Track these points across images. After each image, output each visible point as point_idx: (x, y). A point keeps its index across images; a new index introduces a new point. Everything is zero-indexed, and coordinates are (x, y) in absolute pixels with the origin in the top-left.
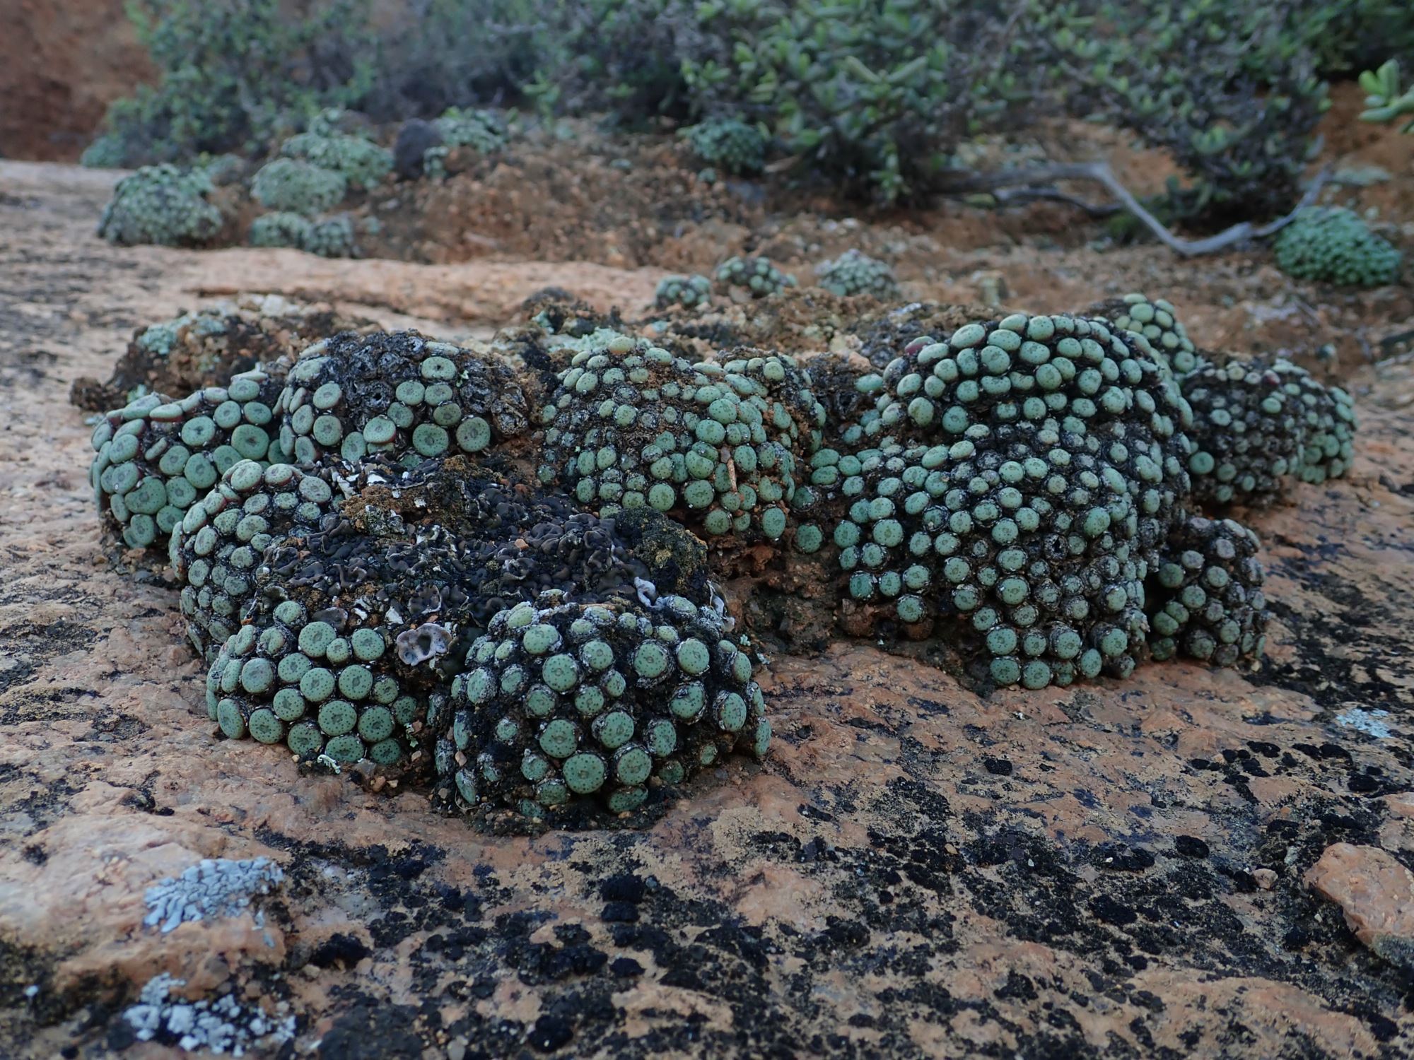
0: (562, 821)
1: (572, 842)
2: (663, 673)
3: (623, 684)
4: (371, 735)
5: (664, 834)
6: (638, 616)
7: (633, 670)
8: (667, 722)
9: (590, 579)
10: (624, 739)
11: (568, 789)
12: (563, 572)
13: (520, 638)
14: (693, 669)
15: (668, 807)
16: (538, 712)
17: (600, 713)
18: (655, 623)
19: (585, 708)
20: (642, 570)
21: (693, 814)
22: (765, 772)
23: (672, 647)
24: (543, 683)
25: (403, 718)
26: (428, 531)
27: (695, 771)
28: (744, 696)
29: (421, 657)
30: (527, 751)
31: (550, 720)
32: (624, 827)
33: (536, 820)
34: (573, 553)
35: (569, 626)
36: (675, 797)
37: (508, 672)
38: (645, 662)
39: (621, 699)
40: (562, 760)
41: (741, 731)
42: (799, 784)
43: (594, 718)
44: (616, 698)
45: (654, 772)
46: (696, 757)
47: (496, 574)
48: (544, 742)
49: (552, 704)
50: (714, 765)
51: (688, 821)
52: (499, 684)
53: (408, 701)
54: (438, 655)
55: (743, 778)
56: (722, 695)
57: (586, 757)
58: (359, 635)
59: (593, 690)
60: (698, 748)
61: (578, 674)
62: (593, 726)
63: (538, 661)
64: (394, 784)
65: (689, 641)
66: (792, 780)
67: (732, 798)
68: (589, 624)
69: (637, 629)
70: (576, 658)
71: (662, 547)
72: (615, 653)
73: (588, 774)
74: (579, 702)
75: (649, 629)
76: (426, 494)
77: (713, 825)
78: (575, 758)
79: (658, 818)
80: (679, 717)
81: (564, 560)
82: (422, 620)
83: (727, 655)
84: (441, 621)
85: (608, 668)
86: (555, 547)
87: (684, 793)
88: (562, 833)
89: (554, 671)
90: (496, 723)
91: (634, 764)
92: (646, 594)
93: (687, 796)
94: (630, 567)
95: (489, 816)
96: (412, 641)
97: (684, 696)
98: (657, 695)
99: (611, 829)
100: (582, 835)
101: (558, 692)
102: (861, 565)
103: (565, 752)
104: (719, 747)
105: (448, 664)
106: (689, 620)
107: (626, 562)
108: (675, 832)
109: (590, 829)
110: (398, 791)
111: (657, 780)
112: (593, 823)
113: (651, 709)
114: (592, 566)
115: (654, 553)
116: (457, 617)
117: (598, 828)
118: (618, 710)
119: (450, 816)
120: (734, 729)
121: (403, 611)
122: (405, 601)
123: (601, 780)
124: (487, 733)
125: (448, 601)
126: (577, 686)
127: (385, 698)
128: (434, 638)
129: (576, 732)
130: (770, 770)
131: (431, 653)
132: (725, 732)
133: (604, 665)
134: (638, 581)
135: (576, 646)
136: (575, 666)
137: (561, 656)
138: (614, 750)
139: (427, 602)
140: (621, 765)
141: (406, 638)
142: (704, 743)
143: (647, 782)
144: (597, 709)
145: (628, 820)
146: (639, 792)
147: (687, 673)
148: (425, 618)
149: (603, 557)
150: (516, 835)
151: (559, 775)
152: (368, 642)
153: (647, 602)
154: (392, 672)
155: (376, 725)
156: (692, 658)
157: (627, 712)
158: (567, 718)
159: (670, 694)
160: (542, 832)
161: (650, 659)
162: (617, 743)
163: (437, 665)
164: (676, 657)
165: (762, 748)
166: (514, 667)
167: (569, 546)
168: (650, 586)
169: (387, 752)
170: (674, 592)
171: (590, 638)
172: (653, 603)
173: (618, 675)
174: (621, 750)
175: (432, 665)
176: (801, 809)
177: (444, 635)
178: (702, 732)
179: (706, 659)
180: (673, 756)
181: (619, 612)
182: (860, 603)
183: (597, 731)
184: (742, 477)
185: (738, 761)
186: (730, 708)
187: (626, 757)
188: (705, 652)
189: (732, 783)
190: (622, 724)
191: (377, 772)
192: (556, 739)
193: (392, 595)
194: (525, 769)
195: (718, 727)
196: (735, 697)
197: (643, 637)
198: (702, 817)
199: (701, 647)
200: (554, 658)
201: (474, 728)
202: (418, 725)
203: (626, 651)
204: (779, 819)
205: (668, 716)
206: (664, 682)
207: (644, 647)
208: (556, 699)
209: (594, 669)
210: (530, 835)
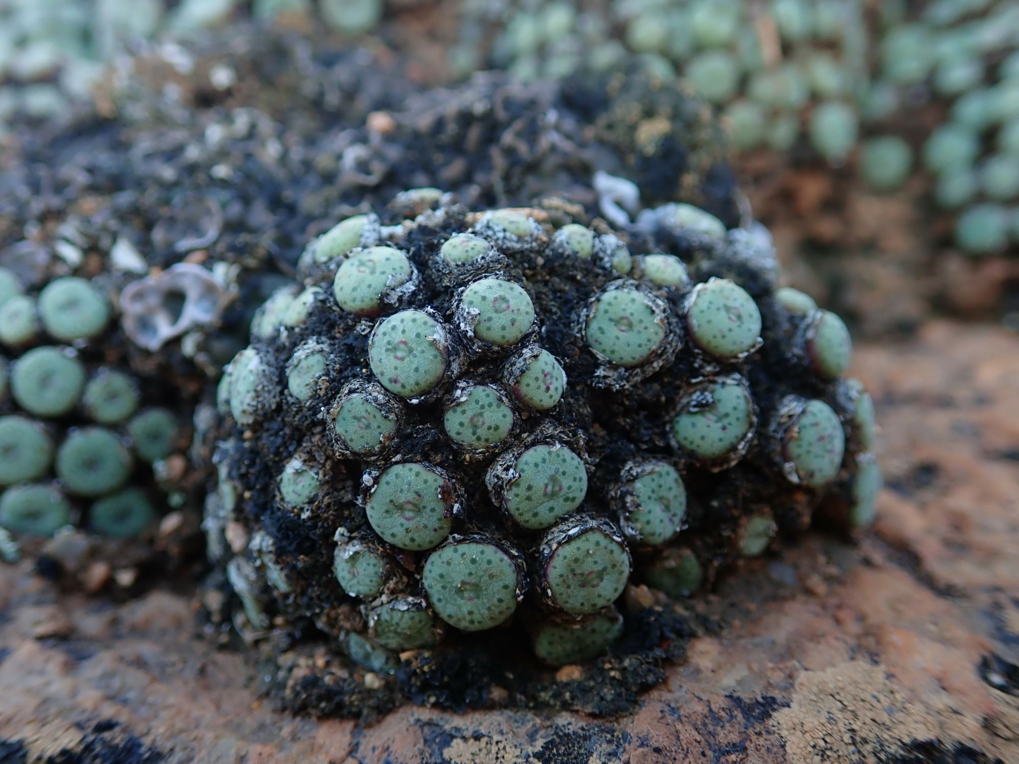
0: (426, 687)
1: (446, 739)
2: (655, 355)
3: (560, 379)
4: (85, 483)
5: (659, 737)
6: (598, 234)
7: (586, 349)
8: (663, 467)
9: (506, 178)
10: (561, 507)
11: (436, 619)
12: (456, 168)
13: (328, 280)
14: (725, 346)
15: (670, 662)
16: (357, 446)
17: (505, 447)
18: (638, 248)
19: (466, 437)
20: (609, 160)
21: (729, 681)
22: (867, 562)
23: (675, 298)
24: (370, 377)
25: (149, 450)
26: (228, 119)
27: (727, 571)
28: (838, 409)
29: (165, 329)
30: (340, 532)
31: (387, 465)
32: (566, 706)
33: (371, 680)
34: (474, 134)
35: (434, 248)
36: (686, 635)
37: (300, 354)
38: (612, 331)
39: (556, 414)
40: (420, 556)
41: (828, 485)
42: (946, 591)
43: (490, 459)
44: (546, 413)
45: (636, 578)
46: (732, 543)
47: (329, 178)
48: (374, 513)
49: (388, 427)
50: (769, 554)
51: (719, 703)
52: (283, 382)
53: (156, 418)
54: (198, 327)
55: (829, 579)
56: (790, 406)
57: (472, 550)
58: (57, 292)
59: (486, 394)
60: (734, 523)
61: (448, 355)
62: (490, 479)
63: (362, 327)
64: (126, 578)
65: (714, 283)
66: (928, 581)
67: (816, 637)
68: (480, 244)
69: (596, 259)
70: (448, 319)
71: (649, 113)
72: (542, 310)
73: (477, 588)
74: (453, 422)
75: (622, 259)
76: (235, 63)
77: (781, 717)
78: (447, 553)
79: (646, 688)
80: (692, 454)
81: (456, 147)
82: (172, 259)
83: (795, 319)
84: (208, 263)
85: (524, 341)
86: (439, 125)
87: (704, 621)
88: (425, 714)
89: (392, 348)
90: (280, 470)
91: (588, 566)
92: (619, 204)
93: (713, 630)
94: (588, 155)
95: (286, 660)
96: (153, 300)
97: (704, 407)
98: (643, 405)
99: (539, 707)
100: (467, 722)
101: (401, 399)
102: (981, 198)
103: (424, 538)
104: (779, 519)
105: (219, 346)
106: (708, 250)
107: (582, 145)
108: (688, 733)
109: (491, 707)
110: (138, 591)
111: (643, 595)
112: (497, 693)
113: (627, 435)
114: (510, 152)
115: (633, 128)
116: (238, 252)
117: (509, 704)
118: (547, 441)
119: (223, 648)
120: (819, 480)
121: (144, 247)
122: (149, 226)
123: (509, 605)
124: (265, 489)
125: (233, 227)
126: (446, 385)
127: (110, 412)
128: (192, 293)
129: (446, 494)
130: (878, 557)
131: (185, 322)
132: (798, 488)
133: (513, 334)
134: (604, 182)
135: (449, 292)
136: (439, 334)
137: (408, 314)
138: (538, 534)
139: (193, 228)
140: (556, 571)
141: (139, 296)
142: (748, 512)
143: (622, 602)
144: (495, 437)
145: (582, 690)
146: (601, 625)
147: (711, 356)
148: (180, 257)
149: (532, 133)
150: (324, 717)
151: (415, 587)
152: (71, 304)
153: (620, 217)
154: (123, 364)
155: (91, 463)
156: (722, 320)
157: (572, 446)
158: (425, 458)
159: (671, 403)
160: (384, 709)
161: (624, 322)
162: (545, 516)
163: (202, 347)
164: (684, 318)
165: (864, 514)
166: (312, 344)
167: (466, 118)
168: (627, 190)
169: (123, 516)
170: (678, 200)
171: (479, 271)
172: (633, 219)
173: (547, 358)
174: (557, 535)
175: (189, 347)
176: (984, 667)
177: (209, 290)
178: (745, 488)
179: (754, 325)
180: (678, 540)
181: (557, 225)
182: (977, 258)
183: (499, 489)
184: (787, 49)
185: (815, 543)
186: (810, 435)
187: (568, 551)
188: (750, 308)
189: (809, 592)
190: (557, 472)
191: (94, 554)
192: (400, 508)
193: (124, 216)
194: (341, 570)
195: (781, 476)
196: (818, 408)
197: (609, 276)
198: (752, 692)
199: (740, 298)
200: (395, 319)
201: (243, 477)
202: (178, 464)
203: (568, 306)
204: (941, 701)
205: (666, 453)
206: (656, 377)
207: (609, 295)
208: (397, 416)
209: (488, 345)
210: (357, 716)
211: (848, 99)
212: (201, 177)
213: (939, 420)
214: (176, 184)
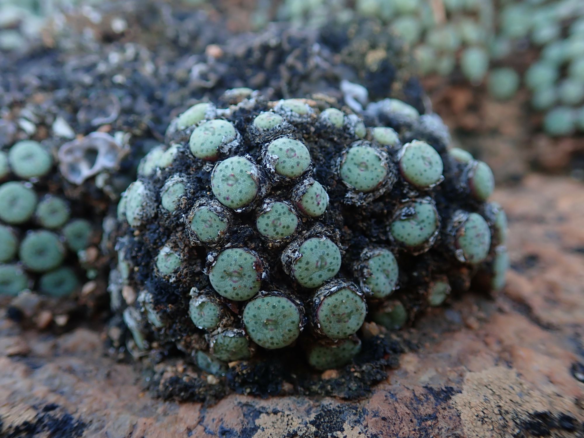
0: (244, 383)
1: (258, 413)
2: (381, 185)
3: (325, 199)
4: (37, 264)
5: (385, 411)
6: (346, 115)
7: (340, 181)
8: (386, 252)
9: (289, 84)
10: (326, 275)
11: (251, 342)
12: (259, 78)
13: (186, 140)
14: (422, 180)
15: (389, 367)
16: (204, 238)
17: (293, 239)
18: (369, 123)
19: (270, 233)
20: (350, 74)
21: (425, 378)
22: (501, 311)
23: (392, 152)
24: (212, 197)
25: (75, 244)
26: (122, 50)
27: (421, 314)
28: (486, 219)
29: (86, 171)
30: (193, 290)
31: (222, 249)
32: (328, 394)
33: (211, 379)
34: (270, 58)
35: (250, 121)
36: (398, 351)
37: (169, 183)
38: (356, 171)
39: (322, 220)
40: (242, 304)
41: (480, 264)
42: (548, 327)
43: (284, 246)
44: (316, 219)
45: (369, 319)
46: (424, 298)
47: (183, 83)
48: (214, 278)
49: (223, 226)
50: (445, 305)
51: (420, 391)
52: (158, 200)
53: (80, 225)
54: (106, 170)
55: (480, 320)
56: (460, 216)
57: (273, 300)
58: (21, 149)
59: (282, 207)
60: (426, 286)
61: (259, 183)
62: (284, 258)
63: (207, 167)
64: (61, 320)
65: (415, 143)
66: (537, 321)
67: (474, 353)
68: (278, 118)
69: (345, 128)
70: (259, 162)
71: (373, 47)
72: (314, 158)
73: (276, 323)
74: (262, 224)
75: (361, 129)
76: (126, 17)
77: (457, 399)
78: (258, 302)
79: (376, 383)
80: (402, 244)
81: (260, 66)
82: (89, 129)
83: (461, 166)
84: (112, 132)
85: (304, 175)
86: (249, 52)
87: (408, 343)
88: (244, 399)
89: (226, 179)
90: (157, 253)
91: (342, 310)
92: (356, 99)
93: (414, 349)
94: (338, 71)
95: (159, 368)
96: (79, 154)
97: (409, 216)
98: (373, 215)
99: (312, 395)
100: (269, 404)
101: (231, 210)
102: (559, 102)
103: (244, 293)
104: (452, 284)
105: (118, 182)
106: (409, 126)
107: (334, 65)
108: (402, 409)
109: (283, 394)
110: (69, 328)
111: (373, 328)
112: (287, 387)
113: (364, 233)
114: (291, 68)
115: (363, 55)
116: (130, 126)
117: (294, 393)
118: (318, 235)
119: (120, 362)
120: (476, 260)
121: (73, 123)
122: (75, 110)
123: (295, 333)
124: (147, 265)
125: (126, 111)
126: (258, 201)
127: (52, 221)
128: (102, 150)
129: (258, 266)
130: (506, 307)
131: (98, 168)
132: (464, 265)
133: (298, 171)
134: (347, 86)
135: (259, 146)
136: (254, 170)
137: (235, 159)
138: (312, 291)
139: (102, 112)
140: (323, 313)
141: (70, 152)
142: (434, 279)
143: (360, 333)
144: (287, 233)
145: (337, 384)
146: (348, 346)
147: (413, 186)
148: (95, 129)
149: (305, 57)
150: (183, 401)
151: (238, 323)
152: (29, 157)
153: (357, 107)
154: (60, 193)
155: (40, 252)
156: (420, 165)
157: (332, 238)
158: (245, 245)
159: (390, 214)
160: (219, 397)
161: (363, 165)
162: (317, 281)
163: (108, 182)
164: (398, 164)
165: (499, 282)
166: (176, 177)
167: (265, 49)
168: (361, 91)
169: (59, 284)
170: (391, 97)
171: (277, 134)
172: (364, 108)
173: (317, 185)
174: (323, 291)
175: (100, 182)
176: (573, 370)
177: (112, 148)
178: (432, 265)
179: (439, 168)
180: (394, 296)
181: (321, 109)
183: (289, 264)
185: (471, 299)
186: (471, 233)
187: (330, 301)
188: (436, 158)
189: (468, 327)
190: (323, 254)
191: (42, 306)
192: (230, 275)
193: (60, 104)
194: (194, 313)
195: (454, 258)
196: (475, 217)
197: (353, 138)
198: (439, 385)
199: (430, 152)
200: (227, 162)
201: (134, 258)
202: (93, 253)
203: (329, 156)
204: (550, 389)
205: (387, 244)
206: (381, 198)
207: (354, 150)
208: (228, 220)
209: (283, 177)
210: (203, 400)
211: (483, 45)
212: (107, 82)
213: (537, 231)
214: (92, 86)
